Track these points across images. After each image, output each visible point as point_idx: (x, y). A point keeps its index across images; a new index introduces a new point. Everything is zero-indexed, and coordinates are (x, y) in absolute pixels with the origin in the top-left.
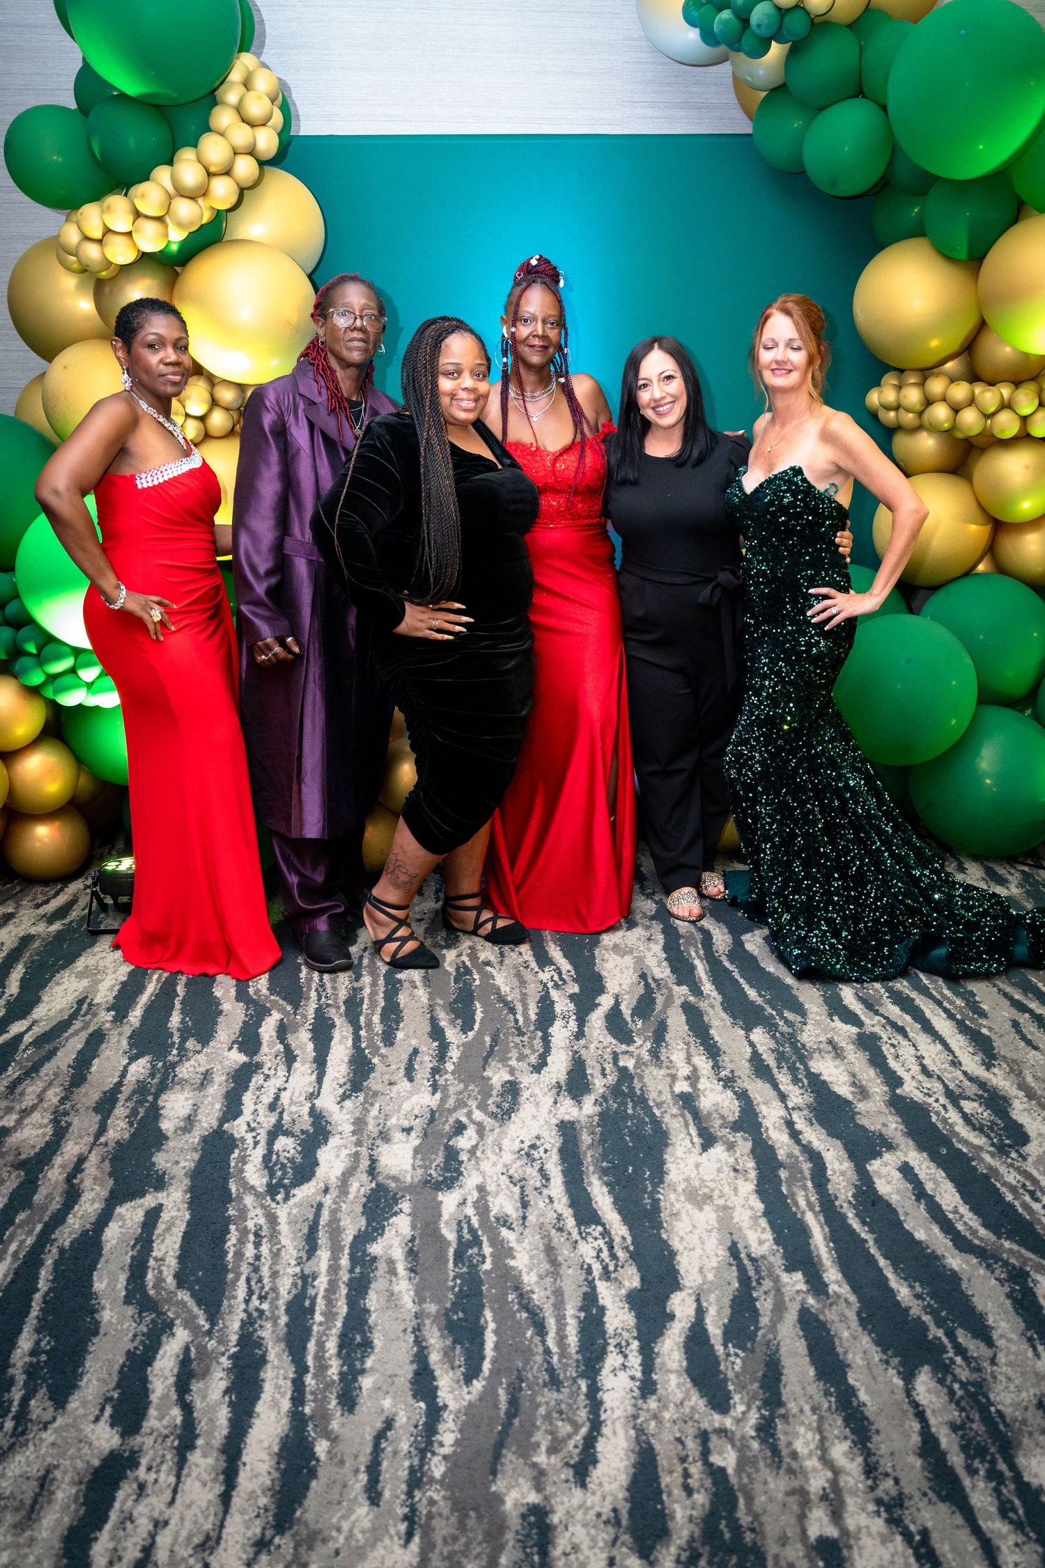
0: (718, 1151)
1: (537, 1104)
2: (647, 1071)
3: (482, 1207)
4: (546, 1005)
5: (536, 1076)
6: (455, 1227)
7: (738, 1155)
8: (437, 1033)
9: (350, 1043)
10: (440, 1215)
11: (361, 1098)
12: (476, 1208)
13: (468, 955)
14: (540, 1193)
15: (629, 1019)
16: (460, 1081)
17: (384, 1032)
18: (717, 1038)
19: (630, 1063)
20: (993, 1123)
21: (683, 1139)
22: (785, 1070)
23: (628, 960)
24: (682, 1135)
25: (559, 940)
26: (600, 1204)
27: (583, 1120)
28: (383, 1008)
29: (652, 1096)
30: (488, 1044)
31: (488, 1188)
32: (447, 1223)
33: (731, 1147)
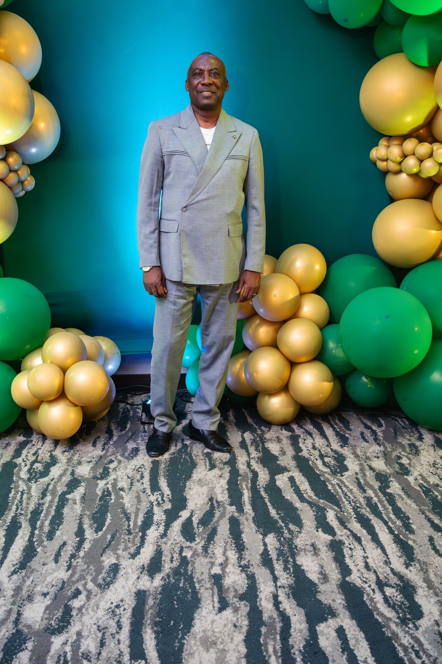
0: (228, 613)
1: (127, 579)
2: (198, 559)
3: (76, 646)
4: (149, 515)
5: (131, 560)
6: (56, 659)
7: (239, 616)
8: (80, 533)
9: (27, 538)
10: (49, 651)
11: (23, 574)
12: (71, 646)
13: (112, 484)
14: (114, 638)
15: (195, 526)
16: (85, 563)
17: (49, 531)
18: (245, 540)
19: (188, 554)
20: (402, 603)
21: (209, 604)
22: (281, 562)
23: (205, 489)
24: (209, 602)
25: (167, 475)
26: (148, 645)
27: (152, 590)
28: (53, 516)
29: (197, 576)
30: (108, 540)
31: (83, 634)
32: (52, 657)
33: (236, 610)
